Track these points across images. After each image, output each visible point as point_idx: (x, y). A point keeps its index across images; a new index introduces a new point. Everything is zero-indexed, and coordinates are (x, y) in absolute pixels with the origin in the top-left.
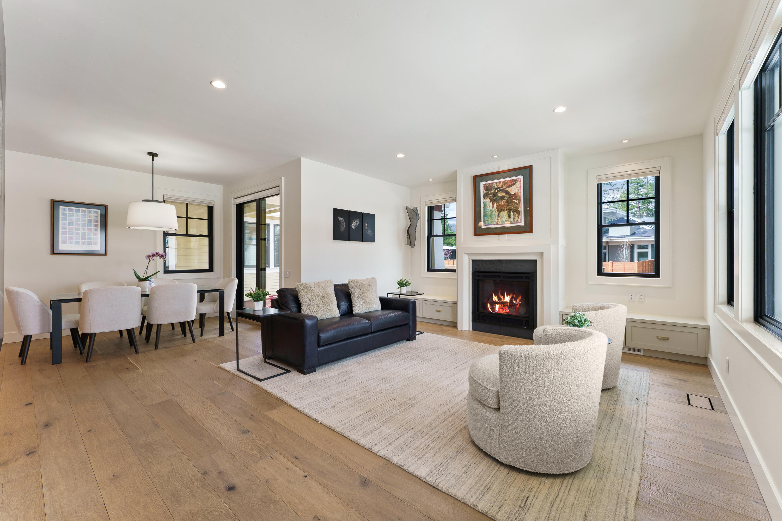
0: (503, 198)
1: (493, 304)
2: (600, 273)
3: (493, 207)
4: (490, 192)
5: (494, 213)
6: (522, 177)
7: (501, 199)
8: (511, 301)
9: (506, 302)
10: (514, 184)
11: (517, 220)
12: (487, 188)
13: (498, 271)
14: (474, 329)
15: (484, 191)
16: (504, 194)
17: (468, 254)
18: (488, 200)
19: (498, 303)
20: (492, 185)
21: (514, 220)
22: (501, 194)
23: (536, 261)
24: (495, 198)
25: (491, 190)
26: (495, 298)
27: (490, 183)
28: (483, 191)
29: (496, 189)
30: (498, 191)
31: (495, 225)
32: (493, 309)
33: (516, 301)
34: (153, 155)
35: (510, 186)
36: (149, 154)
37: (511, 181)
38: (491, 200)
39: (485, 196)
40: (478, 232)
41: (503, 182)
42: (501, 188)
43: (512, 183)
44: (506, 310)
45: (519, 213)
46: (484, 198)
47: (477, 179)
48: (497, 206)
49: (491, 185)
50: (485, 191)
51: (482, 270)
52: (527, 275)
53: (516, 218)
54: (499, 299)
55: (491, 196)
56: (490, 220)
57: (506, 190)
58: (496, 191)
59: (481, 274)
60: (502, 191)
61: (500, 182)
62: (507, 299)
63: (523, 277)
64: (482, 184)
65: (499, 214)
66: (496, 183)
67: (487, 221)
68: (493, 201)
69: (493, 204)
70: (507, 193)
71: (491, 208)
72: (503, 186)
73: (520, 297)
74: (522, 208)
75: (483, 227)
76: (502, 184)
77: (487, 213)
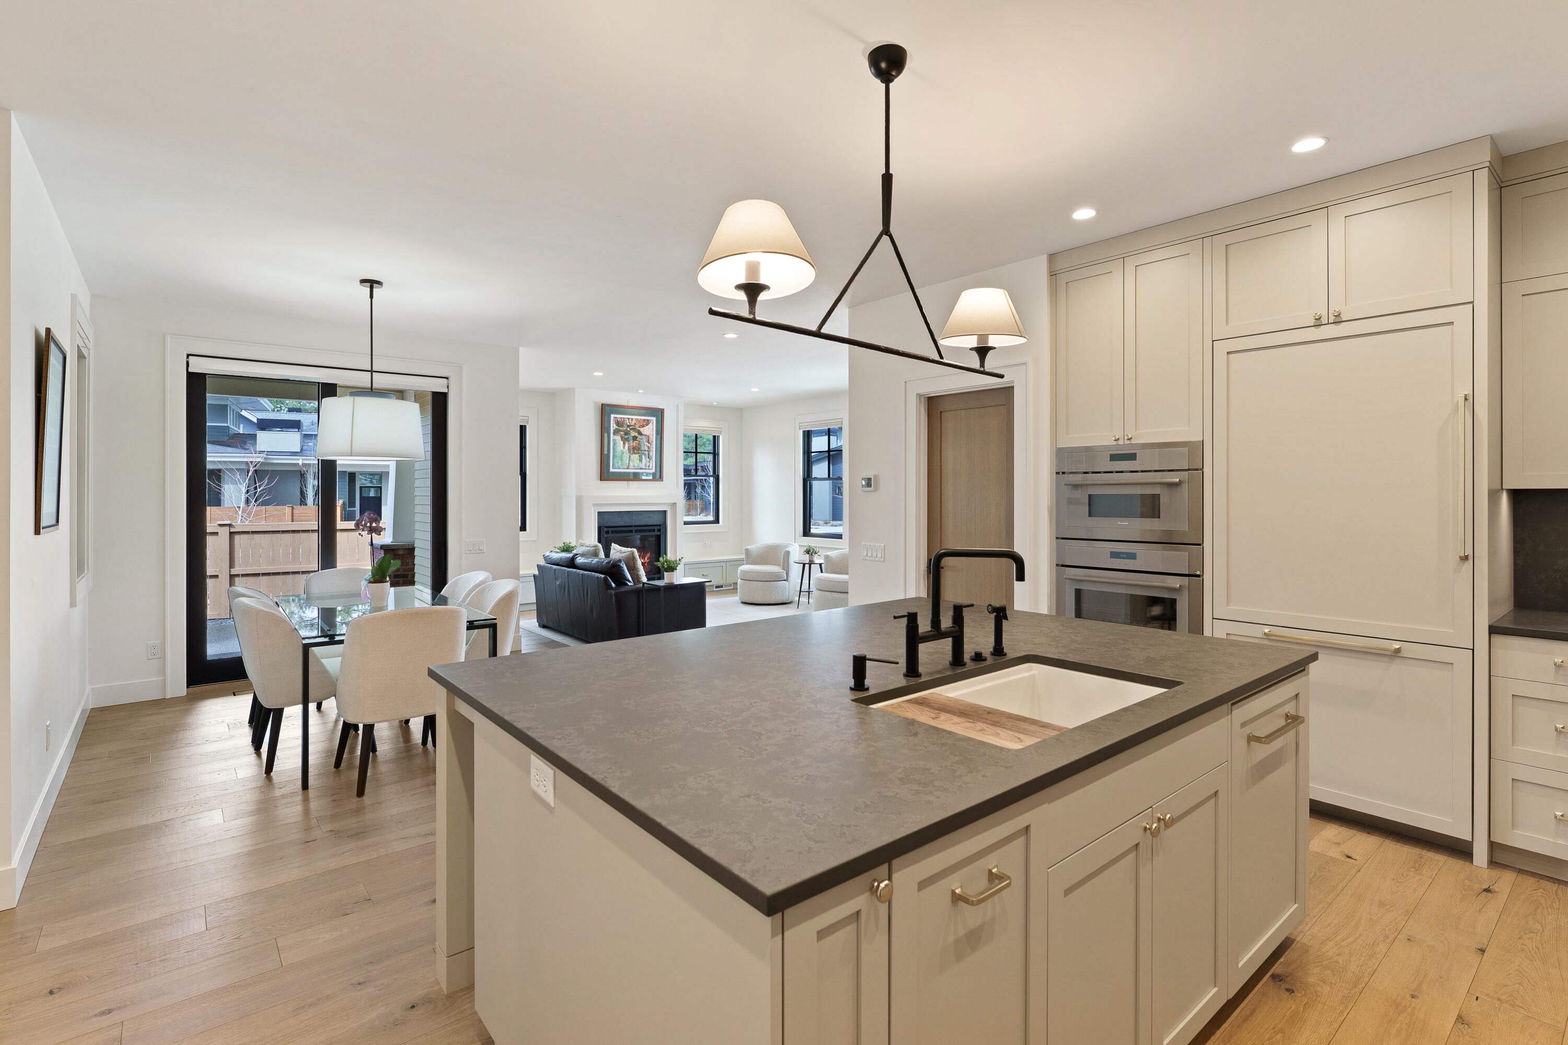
0: (635, 438)
3: (624, 447)
4: (621, 428)
5: (625, 455)
6: (654, 419)
7: (633, 439)
10: (647, 425)
11: (649, 466)
12: (618, 423)
13: (627, 524)
15: (615, 425)
16: (636, 434)
17: (595, 505)
18: (618, 438)
20: (624, 421)
21: (646, 466)
22: (633, 434)
23: (665, 512)
24: (626, 437)
25: (623, 427)
27: (621, 418)
28: (613, 426)
29: (629, 426)
30: (630, 429)
31: (625, 469)
33: (644, 559)
34: (372, 283)
35: (643, 426)
36: (363, 281)
37: (644, 420)
38: (622, 438)
39: (616, 432)
40: (605, 475)
41: (636, 419)
42: (633, 426)
43: (645, 423)
45: (650, 458)
46: (614, 434)
47: (605, 410)
48: (629, 447)
49: (623, 419)
50: (616, 427)
51: (609, 524)
52: (658, 527)
53: (648, 464)
55: (622, 433)
56: (620, 462)
57: (639, 430)
58: (628, 429)
59: (610, 530)
60: (634, 429)
61: (632, 419)
63: (655, 530)
64: (612, 416)
65: (630, 456)
66: (629, 419)
67: (616, 464)
68: (625, 440)
69: (624, 444)
70: (640, 433)
71: (622, 448)
72: (635, 424)
73: (649, 555)
74: (653, 453)
75: (611, 470)
76: (634, 421)
77: (618, 454)
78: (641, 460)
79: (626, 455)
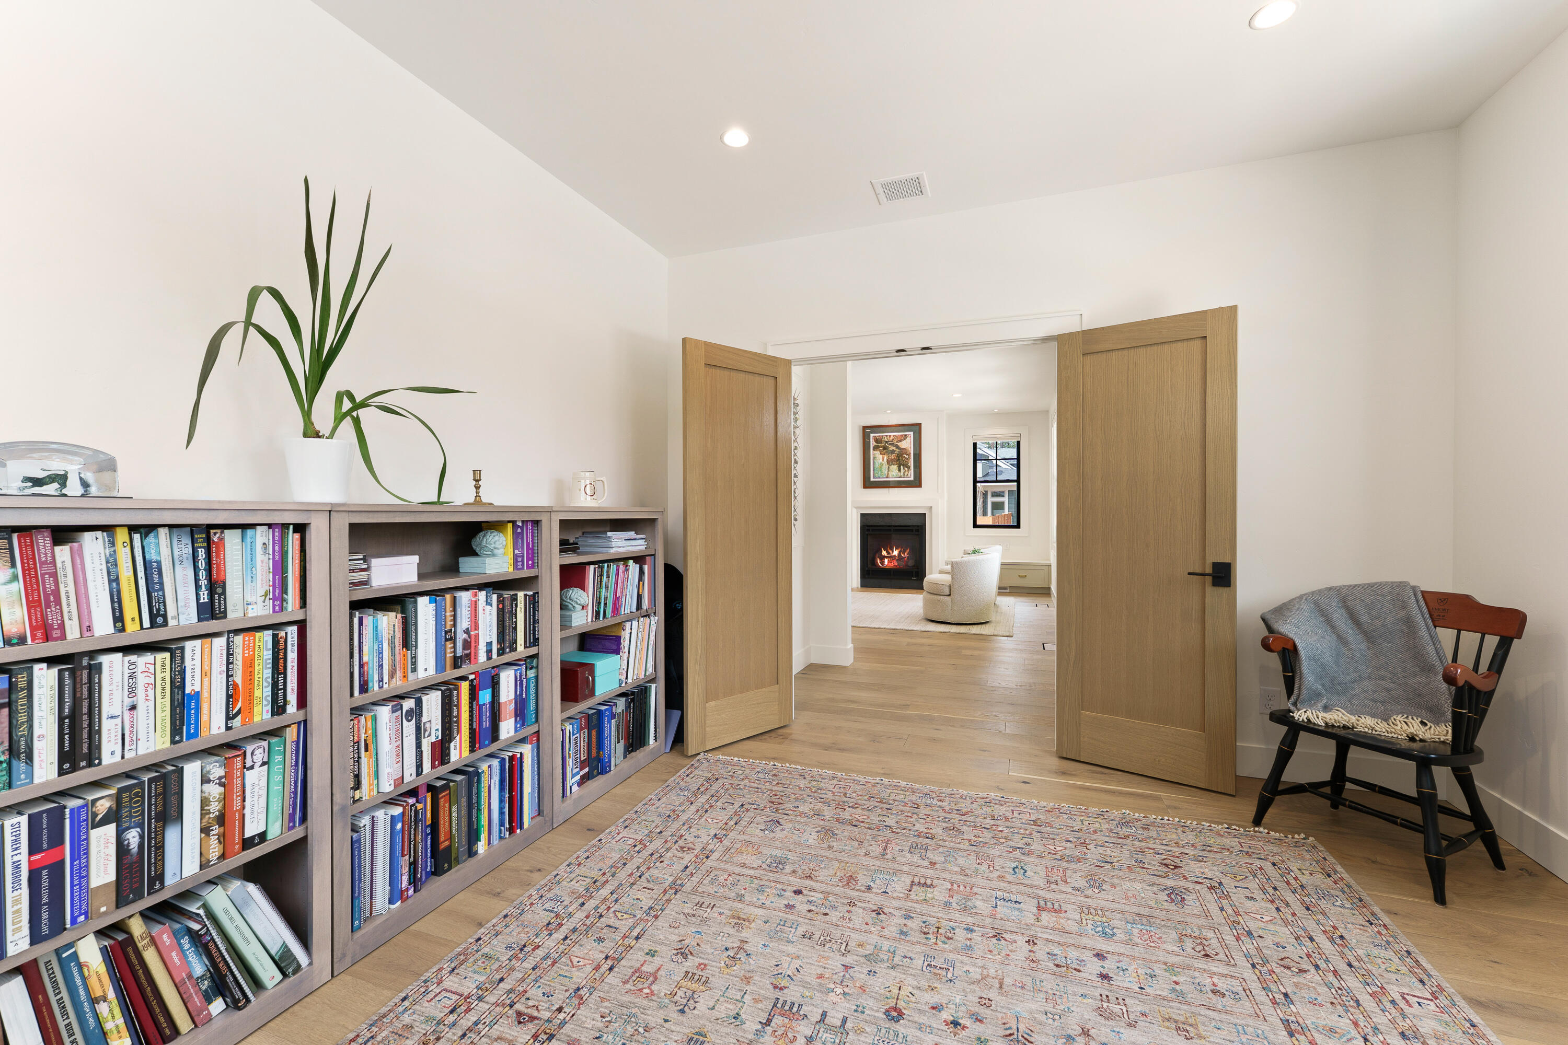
0: (893, 452)
1: (883, 558)
2: (975, 526)
3: (883, 460)
4: (880, 445)
6: (912, 433)
7: (891, 453)
8: (899, 554)
9: (895, 556)
10: (904, 439)
11: (907, 475)
12: (876, 440)
13: (888, 524)
14: (862, 586)
16: (894, 448)
17: (857, 508)
18: (877, 453)
19: (886, 557)
21: (904, 475)
22: (891, 448)
23: (925, 514)
24: (885, 451)
25: (881, 443)
26: (884, 553)
28: (872, 443)
29: (886, 442)
30: (888, 444)
31: (884, 478)
32: (882, 563)
33: (905, 553)
35: (901, 441)
37: (902, 435)
38: (881, 452)
39: (875, 448)
40: (868, 484)
41: (894, 436)
42: (891, 441)
43: (902, 438)
44: (895, 563)
45: (909, 468)
46: (874, 450)
47: (866, 431)
48: (887, 459)
49: (881, 437)
50: (875, 444)
51: (871, 524)
52: (917, 528)
53: (906, 473)
54: (888, 553)
55: (881, 449)
56: (879, 473)
57: (896, 444)
58: (886, 445)
59: (871, 528)
60: (892, 444)
61: (890, 436)
62: (896, 553)
63: (913, 530)
64: (871, 436)
65: (889, 468)
66: (886, 436)
67: (876, 475)
68: (883, 454)
69: (883, 457)
70: (897, 447)
71: (881, 461)
72: (893, 440)
73: (908, 551)
74: (911, 463)
75: (872, 479)
76: (892, 438)
77: (877, 466)
78: (899, 470)
79: (885, 466)
